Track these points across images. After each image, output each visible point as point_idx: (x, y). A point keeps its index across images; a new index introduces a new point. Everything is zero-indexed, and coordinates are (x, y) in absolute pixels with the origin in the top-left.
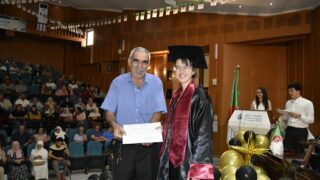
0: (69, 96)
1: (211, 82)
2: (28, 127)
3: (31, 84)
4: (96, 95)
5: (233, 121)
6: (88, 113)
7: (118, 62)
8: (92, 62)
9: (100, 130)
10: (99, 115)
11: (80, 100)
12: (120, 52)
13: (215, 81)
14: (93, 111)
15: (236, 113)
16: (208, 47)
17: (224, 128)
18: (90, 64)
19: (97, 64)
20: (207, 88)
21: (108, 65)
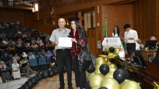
0: (28, 37)
2: (9, 54)
3: (8, 33)
8: (38, 19)
11: (33, 38)
12: (51, 13)
13: (98, 24)
15: (105, 39)
16: (94, 7)
18: (38, 21)
19: (41, 20)
20: (95, 28)
21: (47, 20)
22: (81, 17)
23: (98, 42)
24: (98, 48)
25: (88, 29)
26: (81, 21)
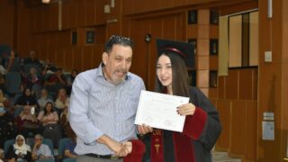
1: (262, 56)
7: (104, 26)
8: (60, 27)
12: (107, 9)
13: (268, 56)
18: (58, 31)
19: (69, 30)
20: (256, 67)
21: (88, 32)
22: (207, 27)
23: (265, 118)
24: (264, 138)
25: (230, 69)
26: (208, 42)
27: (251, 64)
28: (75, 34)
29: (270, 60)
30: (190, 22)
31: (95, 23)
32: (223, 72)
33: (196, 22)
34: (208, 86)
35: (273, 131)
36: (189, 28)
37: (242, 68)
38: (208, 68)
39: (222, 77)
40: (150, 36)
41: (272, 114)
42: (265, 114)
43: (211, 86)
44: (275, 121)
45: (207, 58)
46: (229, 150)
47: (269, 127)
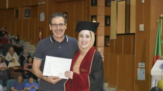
1: (138, 27)
4: (14, 43)
5: (156, 70)
6: (7, 63)
7: (37, 6)
8: (7, 6)
9: (22, 81)
10: (19, 65)
13: (142, 27)
14: (12, 61)
15: (158, 63)
17: (148, 76)
18: (6, 9)
19: (13, 8)
20: (134, 34)
21: (26, 10)
22: (104, 8)
23: (139, 66)
24: (138, 79)
25: (118, 35)
26: (104, 17)
27: (131, 32)
28: (17, 11)
29: (143, 30)
30: (92, 5)
31: (31, 4)
32: (113, 37)
33: (96, 4)
34: (103, 45)
35: (144, 74)
36: (92, 8)
37: (125, 34)
38: (104, 34)
39: (113, 40)
40: (66, 13)
41: (144, 64)
42: (139, 64)
43: (106, 45)
44: (145, 68)
45: (103, 28)
46: (117, 86)
47: (142, 72)
